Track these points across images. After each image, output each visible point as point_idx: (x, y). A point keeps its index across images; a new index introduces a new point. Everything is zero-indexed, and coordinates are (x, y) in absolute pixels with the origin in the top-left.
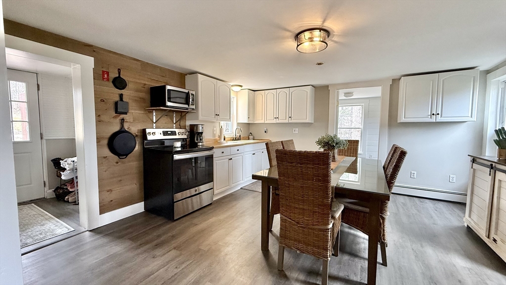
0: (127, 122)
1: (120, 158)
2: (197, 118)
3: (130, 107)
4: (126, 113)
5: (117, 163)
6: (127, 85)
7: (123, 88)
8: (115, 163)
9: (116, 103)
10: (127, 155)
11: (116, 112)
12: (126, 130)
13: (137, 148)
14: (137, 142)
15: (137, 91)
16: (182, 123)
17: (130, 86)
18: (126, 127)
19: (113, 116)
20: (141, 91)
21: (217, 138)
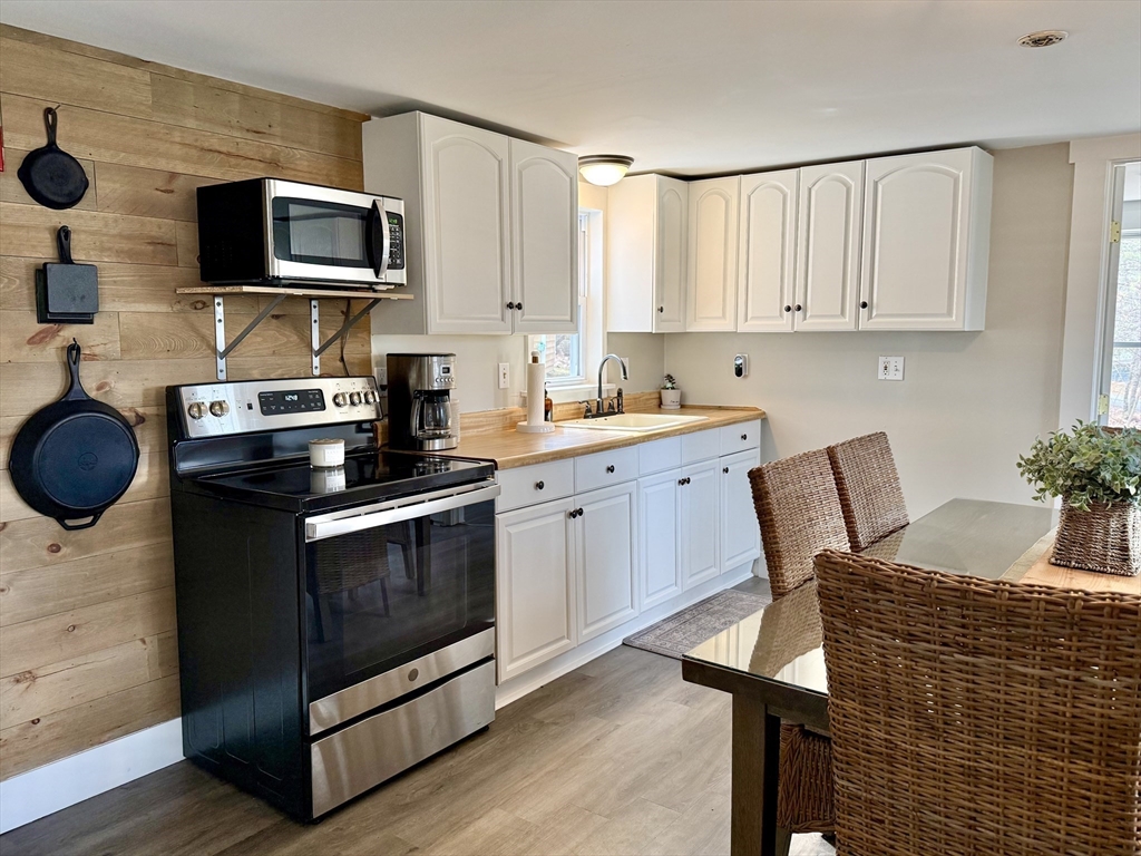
0: (93, 357)
1: (69, 528)
2: (419, 327)
3: (106, 290)
4: (86, 319)
5: (55, 548)
6: (86, 185)
7: (71, 201)
8: (45, 552)
9: (41, 273)
10: (97, 513)
11: (44, 314)
12: (93, 394)
13: (145, 476)
14: (145, 451)
15: (137, 207)
16: (352, 350)
17: (103, 186)
18: (90, 382)
19: (29, 336)
20: (152, 209)
21: (514, 406)
